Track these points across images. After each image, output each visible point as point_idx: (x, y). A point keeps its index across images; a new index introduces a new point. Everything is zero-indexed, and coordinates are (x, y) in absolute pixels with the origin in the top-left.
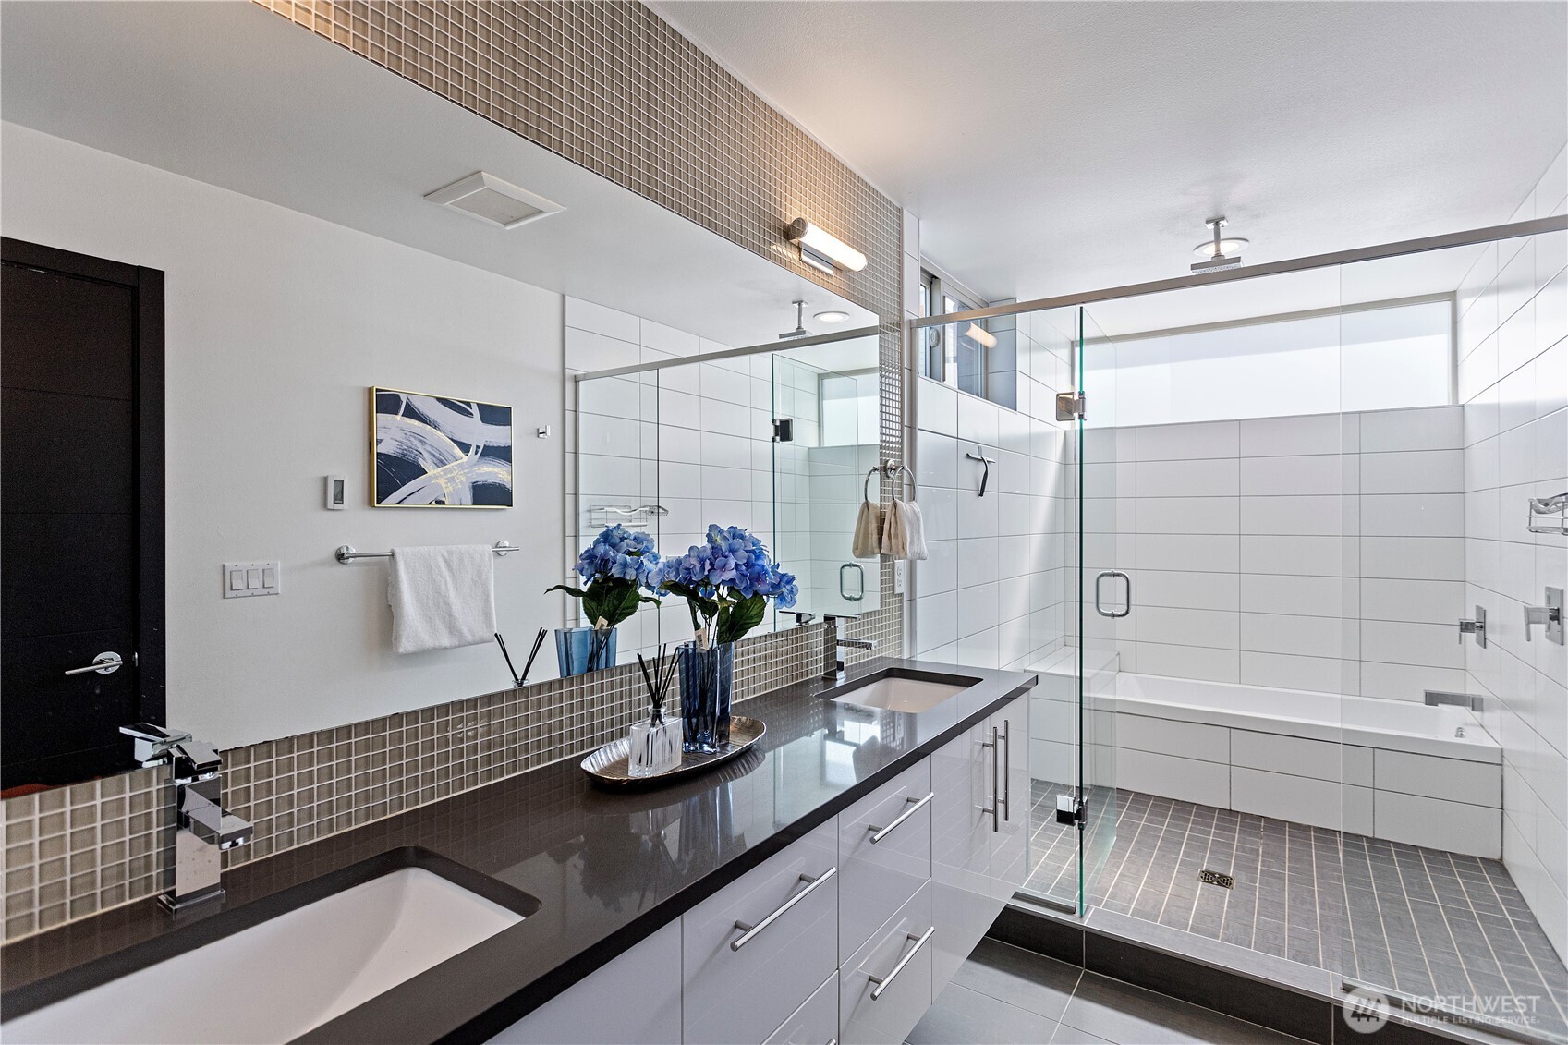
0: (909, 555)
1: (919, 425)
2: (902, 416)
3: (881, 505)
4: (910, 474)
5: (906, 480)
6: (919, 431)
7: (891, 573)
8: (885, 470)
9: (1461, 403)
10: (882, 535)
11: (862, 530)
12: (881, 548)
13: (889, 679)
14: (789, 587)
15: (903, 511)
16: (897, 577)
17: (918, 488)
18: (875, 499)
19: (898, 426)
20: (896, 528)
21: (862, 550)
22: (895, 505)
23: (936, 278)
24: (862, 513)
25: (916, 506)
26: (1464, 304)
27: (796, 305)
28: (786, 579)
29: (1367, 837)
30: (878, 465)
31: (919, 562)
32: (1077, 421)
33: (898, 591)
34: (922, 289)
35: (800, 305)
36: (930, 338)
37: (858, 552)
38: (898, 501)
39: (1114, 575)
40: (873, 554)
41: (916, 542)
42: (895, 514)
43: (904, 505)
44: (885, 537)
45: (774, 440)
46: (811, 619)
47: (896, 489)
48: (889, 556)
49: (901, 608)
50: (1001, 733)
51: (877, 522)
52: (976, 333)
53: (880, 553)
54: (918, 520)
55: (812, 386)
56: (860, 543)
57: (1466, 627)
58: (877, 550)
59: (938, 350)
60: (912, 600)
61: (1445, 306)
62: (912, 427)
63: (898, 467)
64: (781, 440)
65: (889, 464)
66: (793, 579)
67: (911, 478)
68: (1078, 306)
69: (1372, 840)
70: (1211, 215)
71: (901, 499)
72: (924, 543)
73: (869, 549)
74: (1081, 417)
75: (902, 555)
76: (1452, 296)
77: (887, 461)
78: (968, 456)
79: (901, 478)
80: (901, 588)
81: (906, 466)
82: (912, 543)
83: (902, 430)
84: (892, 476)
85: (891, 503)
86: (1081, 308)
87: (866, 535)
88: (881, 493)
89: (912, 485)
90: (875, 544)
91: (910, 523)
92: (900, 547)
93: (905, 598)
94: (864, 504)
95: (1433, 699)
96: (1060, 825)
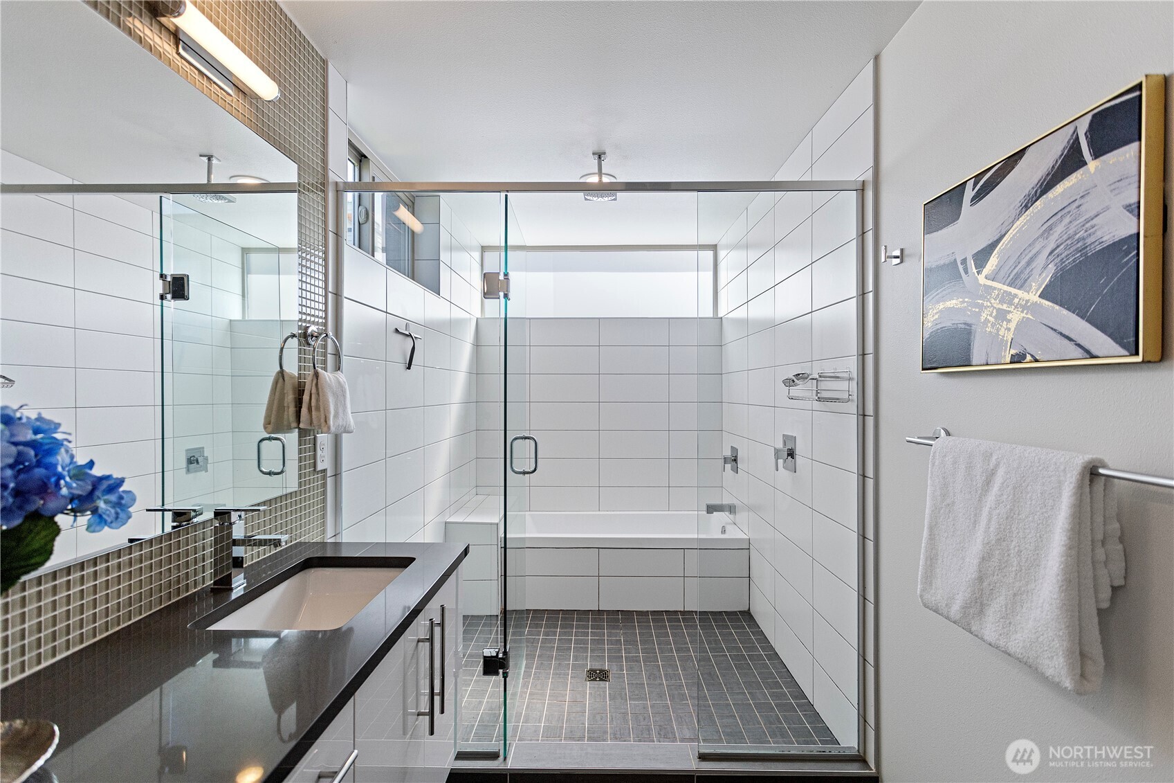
0: (333, 429)
1: (346, 294)
2: (326, 282)
3: (300, 374)
4: (334, 342)
5: (330, 349)
6: (345, 299)
7: (312, 449)
8: (305, 337)
9: (720, 316)
10: (301, 407)
11: (276, 402)
12: (299, 421)
13: (307, 571)
14: (113, 498)
15: (326, 382)
16: (319, 452)
17: (344, 359)
18: (292, 368)
19: (321, 292)
20: (318, 400)
21: (275, 424)
22: (316, 375)
23: (366, 157)
24: (276, 383)
25: (341, 376)
26: (722, 254)
27: (205, 159)
28: (105, 485)
29: (680, 611)
30: (296, 331)
31: (344, 435)
32: (503, 300)
33: (320, 467)
34: (350, 166)
35: (209, 159)
36: (359, 214)
37: (270, 427)
38: (319, 370)
39: (526, 438)
40: (289, 429)
41: (341, 414)
42: (317, 384)
43: (328, 376)
44: (304, 410)
45: (162, 297)
46: (196, 516)
47: (318, 358)
48: (310, 430)
49: (324, 485)
50: (437, 620)
51: (294, 394)
52: (403, 213)
53: (299, 429)
54: (344, 392)
55: (236, 259)
56: (273, 416)
57: (726, 460)
58: (294, 425)
59: (367, 228)
60: (337, 475)
61: (711, 253)
62: (338, 295)
63: (320, 334)
64: (174, 297)
65: (309, 331)
66: (121, 482)
67: (336, 346)
68: (503, 194)
69: (683, 613)
70: (596, 149)
71: (325, 369)
72: (350, 415)
73: (285, 423)
74: (506, 296)
75: (325, 429)
76: (714, 248)
77: (308, 327)
78: (397, 331)
79: (325, 347)
80: (324, 462)
81: (331, 334)
82: (336, 416)
83: (326, 297)
84: (313, 343)
85: (311, 372)
86: (506, 196)
87: (281, 408)
88: (300, 361)
89: (337, 355)
90: (292, 418)
91: (334, 394)
92: (323, 420)
93: (329, 473)
94: (278, 373)
95: (711, 509)
96: (487, 678)
